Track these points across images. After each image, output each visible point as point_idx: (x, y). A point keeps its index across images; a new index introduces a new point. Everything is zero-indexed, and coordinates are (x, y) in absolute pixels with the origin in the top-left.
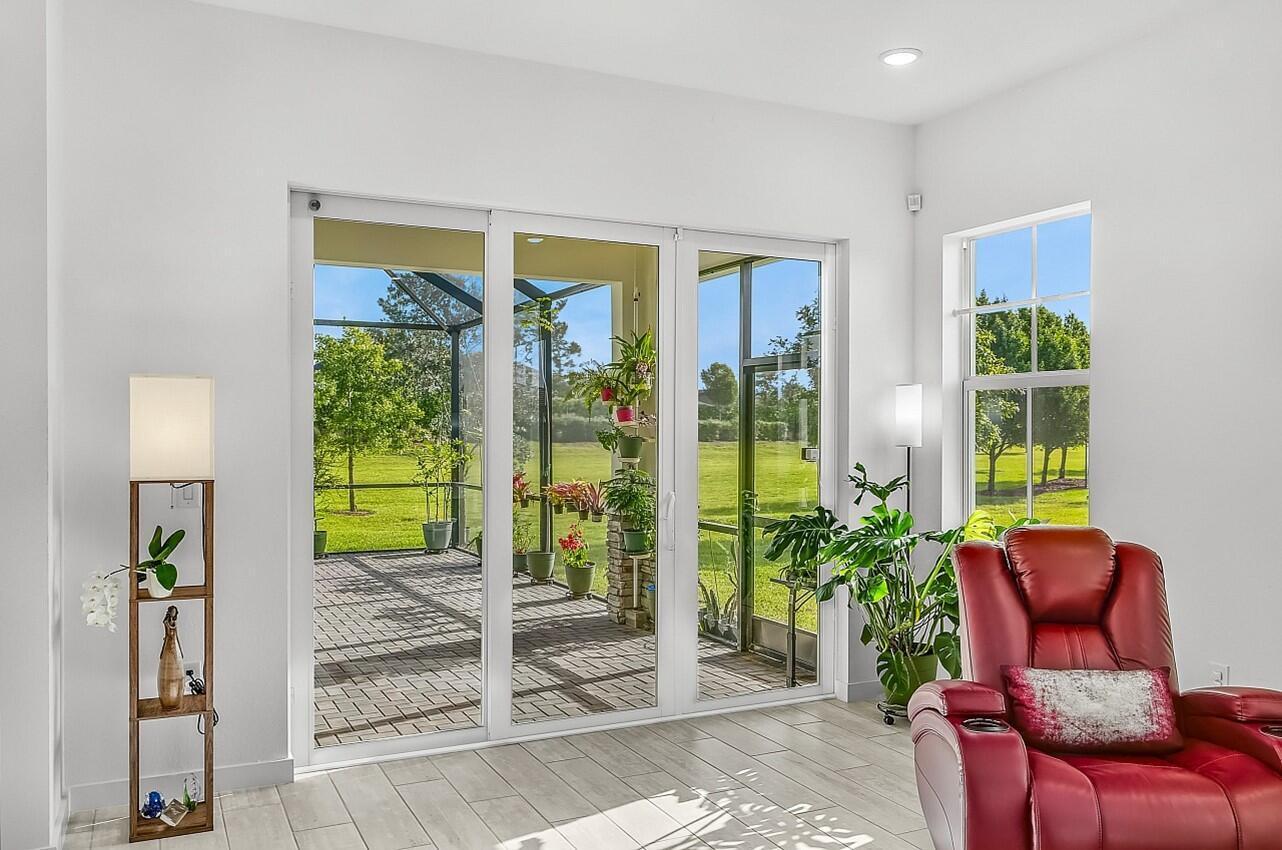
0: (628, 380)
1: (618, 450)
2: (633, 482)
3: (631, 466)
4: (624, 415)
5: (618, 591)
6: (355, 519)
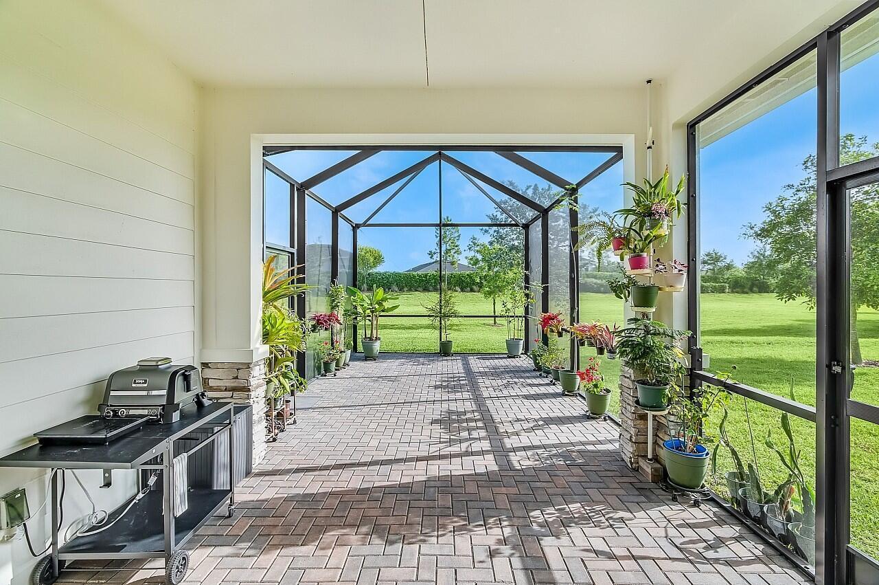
0: (641, 228)
1: (630, 299)
2: (647, 332)
3: (645, 315)
4: (637, 263)
5: (631, 437)
6: (495, 328)
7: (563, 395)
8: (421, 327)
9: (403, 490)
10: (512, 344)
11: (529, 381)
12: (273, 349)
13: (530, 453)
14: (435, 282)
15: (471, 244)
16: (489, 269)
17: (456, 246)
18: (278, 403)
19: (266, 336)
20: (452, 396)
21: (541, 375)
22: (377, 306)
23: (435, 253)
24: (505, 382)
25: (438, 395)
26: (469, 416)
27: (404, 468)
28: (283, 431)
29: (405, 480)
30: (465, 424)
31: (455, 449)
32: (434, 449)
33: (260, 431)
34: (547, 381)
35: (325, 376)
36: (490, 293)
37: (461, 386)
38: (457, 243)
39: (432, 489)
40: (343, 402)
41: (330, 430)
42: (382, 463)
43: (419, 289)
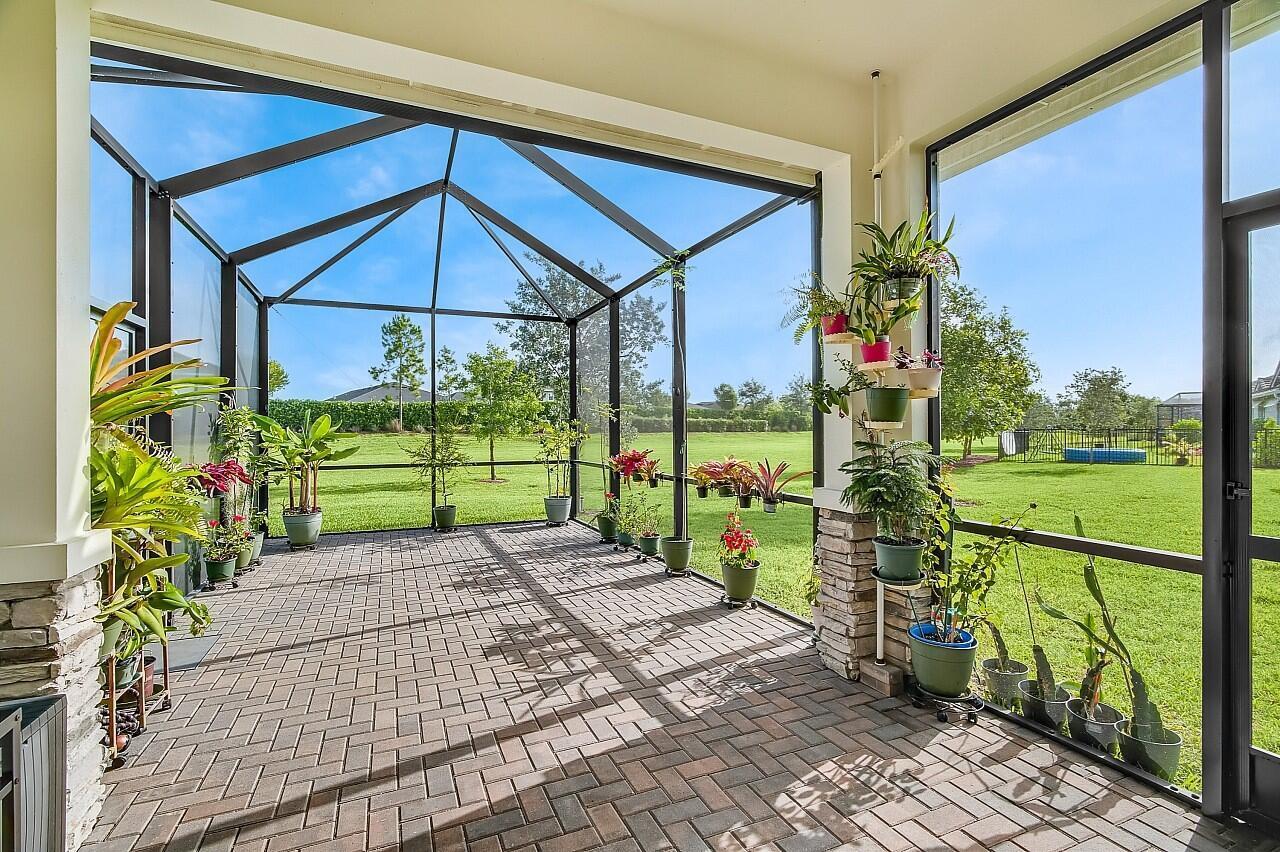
3: (873, 437)
5: (847, 630)
6: (494, 486)
7: (668, 576)
8: (371, 489)
9: (507, 819)
10: (552, 505)
11: (604, 559)
12: (120, 540)
13: (690, 682)
14: (382, 417)
15: (442, 358)
16: (484, 395)
17: (419, 361)
18: (128, 670)
19: (100, 508)
20: (494, 599)
21: (616, 549)
22: (314, 450)
23: (381, 372)
24: (568, 565)
25: (468, 599)
26: (545, 630)
27: (479, 764)
28: (138, 733)
29: (500, 792)
30: (548, 648)
31: (557, 701)
32: (519, 707)
33: (86, 757)
34: (630, 557)
35: (213, 589)
36: (486, 432)
37: (501, 580)
38: (420, 357)
39: (568, 801)
40: (273, 638)
41: (267, 708)
42: (427, 762)
43: (354, 428)
